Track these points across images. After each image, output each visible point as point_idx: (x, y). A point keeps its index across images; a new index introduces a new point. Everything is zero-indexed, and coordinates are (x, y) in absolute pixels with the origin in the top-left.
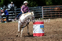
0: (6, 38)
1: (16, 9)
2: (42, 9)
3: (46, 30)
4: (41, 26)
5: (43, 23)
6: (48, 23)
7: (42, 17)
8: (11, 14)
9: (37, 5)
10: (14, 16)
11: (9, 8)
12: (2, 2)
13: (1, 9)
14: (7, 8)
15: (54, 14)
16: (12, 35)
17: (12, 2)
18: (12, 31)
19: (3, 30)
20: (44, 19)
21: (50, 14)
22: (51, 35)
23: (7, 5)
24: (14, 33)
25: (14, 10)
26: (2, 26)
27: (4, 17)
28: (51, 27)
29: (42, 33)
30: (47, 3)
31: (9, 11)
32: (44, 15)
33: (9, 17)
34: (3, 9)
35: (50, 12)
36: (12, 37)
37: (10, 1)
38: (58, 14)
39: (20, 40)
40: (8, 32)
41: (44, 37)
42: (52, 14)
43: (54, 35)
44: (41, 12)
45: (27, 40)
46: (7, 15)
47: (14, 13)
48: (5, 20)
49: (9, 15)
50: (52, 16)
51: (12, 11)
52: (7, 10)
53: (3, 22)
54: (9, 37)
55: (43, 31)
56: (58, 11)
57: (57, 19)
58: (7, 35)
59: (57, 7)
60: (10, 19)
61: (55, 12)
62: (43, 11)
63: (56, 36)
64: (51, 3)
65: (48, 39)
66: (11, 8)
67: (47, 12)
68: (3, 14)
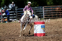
0: (7, 38)
1: (17, 9)
2: (43, 9)
3: (47, 30)
4: (42, 26)
5: (44, 23)
6: (49, 23)
7: (43, 17)
8: (12, 15)
9: (38, 5)
10: (15, 16)
11: (10, 8)
12: (3, 2)
13: (2, 9)
14: (8, 8)
15: (55, 14)
16: (13, 35)
17: (13, 2)
18: (13, 31)
19: (4, 30)
20: (45, 19)
21: (51, 14)
22: (52, 35)
23: (8, 5)
24: (15, 33)
25: (15, 10)
26: (3, 26)
27: (5, 17)
28: (52, 27)
29: (43, 33)
30: (48, 3)
31: (10, 11)
32: (45, 15)
33: (10, 17)
34: (4, 9)
35: (51, 12)
36: (13, 37)
37: (11, 1)
38: (59, 14)
39: (21, 40)
40: (9, 32)
41: (45, 37)
42: (53, 14)
43: (55, 35)
44: (42, 12)
45: (28, 40)
46: (8, 15)
47: (15, 13)
48: (6, 20)
49: (10, 15)
50: (53, 16)
51: (13, 11)
52: (8, 10)
53: (4, 22)
54: (10, 37)
55: (44, 31)
56: (59, 11)
57: (58, 19)
58: (8, 35)
59: (58, 7)
60: (11, 19)
61: (56, 12)
62: (44, 11)
63: (57, 36)
64: (52, 3)
65: (49, 39)
66: (12, 8)
67: (48, 12)
68: (4, 14)
